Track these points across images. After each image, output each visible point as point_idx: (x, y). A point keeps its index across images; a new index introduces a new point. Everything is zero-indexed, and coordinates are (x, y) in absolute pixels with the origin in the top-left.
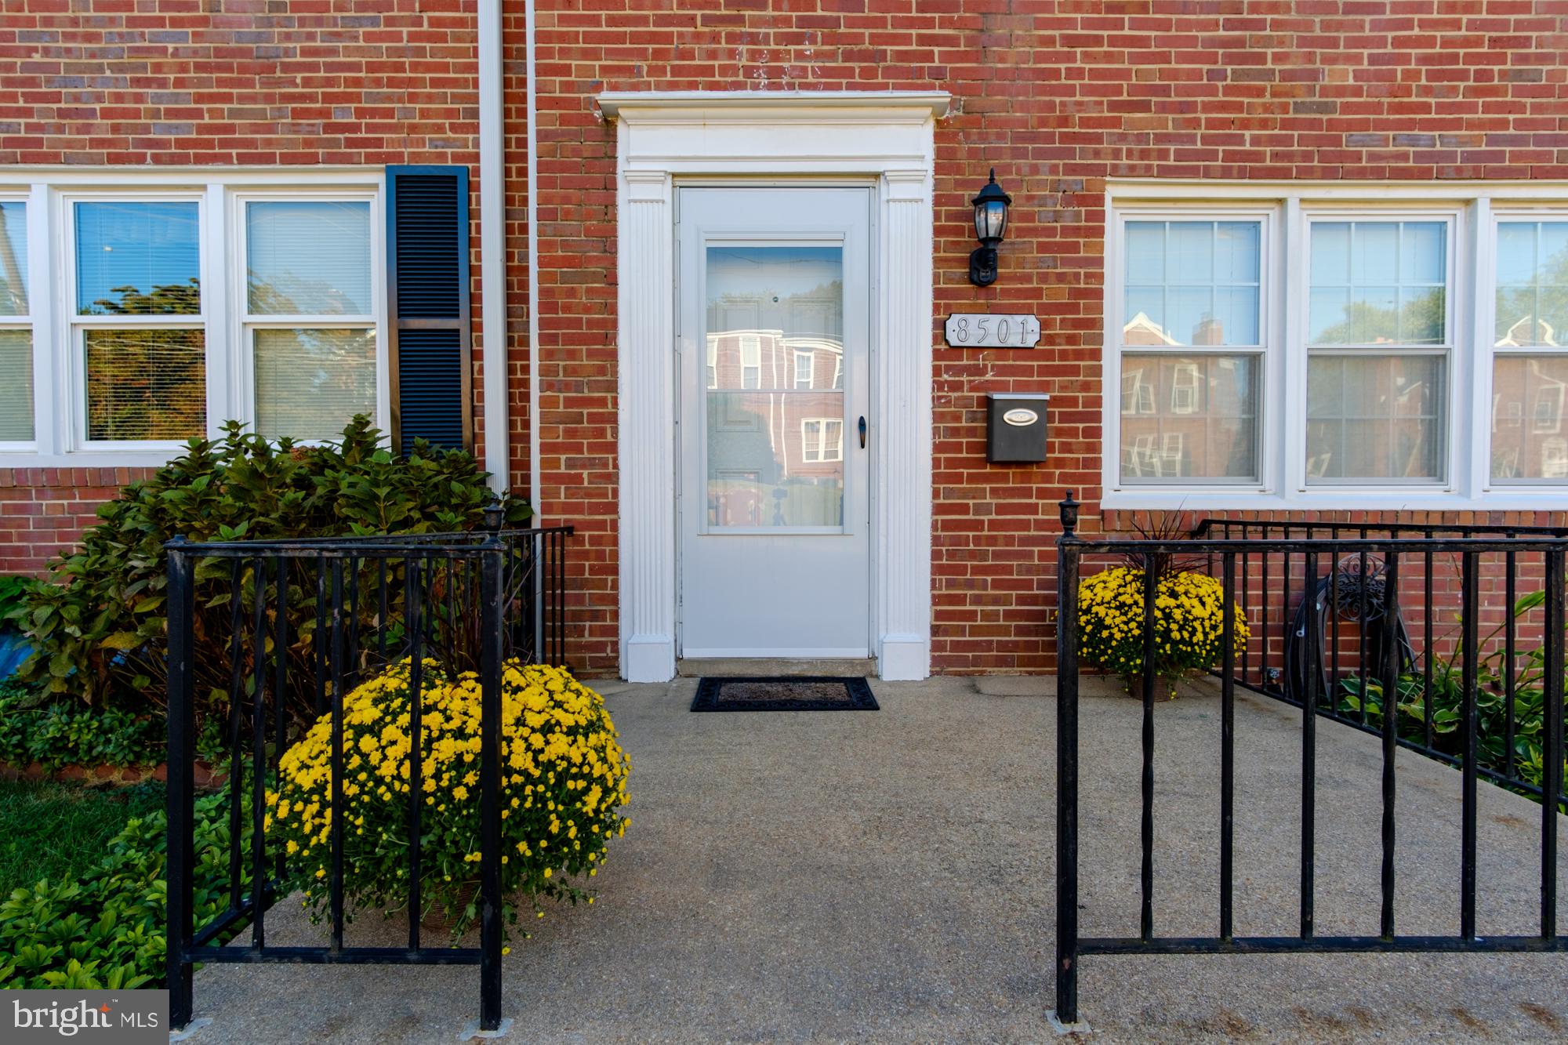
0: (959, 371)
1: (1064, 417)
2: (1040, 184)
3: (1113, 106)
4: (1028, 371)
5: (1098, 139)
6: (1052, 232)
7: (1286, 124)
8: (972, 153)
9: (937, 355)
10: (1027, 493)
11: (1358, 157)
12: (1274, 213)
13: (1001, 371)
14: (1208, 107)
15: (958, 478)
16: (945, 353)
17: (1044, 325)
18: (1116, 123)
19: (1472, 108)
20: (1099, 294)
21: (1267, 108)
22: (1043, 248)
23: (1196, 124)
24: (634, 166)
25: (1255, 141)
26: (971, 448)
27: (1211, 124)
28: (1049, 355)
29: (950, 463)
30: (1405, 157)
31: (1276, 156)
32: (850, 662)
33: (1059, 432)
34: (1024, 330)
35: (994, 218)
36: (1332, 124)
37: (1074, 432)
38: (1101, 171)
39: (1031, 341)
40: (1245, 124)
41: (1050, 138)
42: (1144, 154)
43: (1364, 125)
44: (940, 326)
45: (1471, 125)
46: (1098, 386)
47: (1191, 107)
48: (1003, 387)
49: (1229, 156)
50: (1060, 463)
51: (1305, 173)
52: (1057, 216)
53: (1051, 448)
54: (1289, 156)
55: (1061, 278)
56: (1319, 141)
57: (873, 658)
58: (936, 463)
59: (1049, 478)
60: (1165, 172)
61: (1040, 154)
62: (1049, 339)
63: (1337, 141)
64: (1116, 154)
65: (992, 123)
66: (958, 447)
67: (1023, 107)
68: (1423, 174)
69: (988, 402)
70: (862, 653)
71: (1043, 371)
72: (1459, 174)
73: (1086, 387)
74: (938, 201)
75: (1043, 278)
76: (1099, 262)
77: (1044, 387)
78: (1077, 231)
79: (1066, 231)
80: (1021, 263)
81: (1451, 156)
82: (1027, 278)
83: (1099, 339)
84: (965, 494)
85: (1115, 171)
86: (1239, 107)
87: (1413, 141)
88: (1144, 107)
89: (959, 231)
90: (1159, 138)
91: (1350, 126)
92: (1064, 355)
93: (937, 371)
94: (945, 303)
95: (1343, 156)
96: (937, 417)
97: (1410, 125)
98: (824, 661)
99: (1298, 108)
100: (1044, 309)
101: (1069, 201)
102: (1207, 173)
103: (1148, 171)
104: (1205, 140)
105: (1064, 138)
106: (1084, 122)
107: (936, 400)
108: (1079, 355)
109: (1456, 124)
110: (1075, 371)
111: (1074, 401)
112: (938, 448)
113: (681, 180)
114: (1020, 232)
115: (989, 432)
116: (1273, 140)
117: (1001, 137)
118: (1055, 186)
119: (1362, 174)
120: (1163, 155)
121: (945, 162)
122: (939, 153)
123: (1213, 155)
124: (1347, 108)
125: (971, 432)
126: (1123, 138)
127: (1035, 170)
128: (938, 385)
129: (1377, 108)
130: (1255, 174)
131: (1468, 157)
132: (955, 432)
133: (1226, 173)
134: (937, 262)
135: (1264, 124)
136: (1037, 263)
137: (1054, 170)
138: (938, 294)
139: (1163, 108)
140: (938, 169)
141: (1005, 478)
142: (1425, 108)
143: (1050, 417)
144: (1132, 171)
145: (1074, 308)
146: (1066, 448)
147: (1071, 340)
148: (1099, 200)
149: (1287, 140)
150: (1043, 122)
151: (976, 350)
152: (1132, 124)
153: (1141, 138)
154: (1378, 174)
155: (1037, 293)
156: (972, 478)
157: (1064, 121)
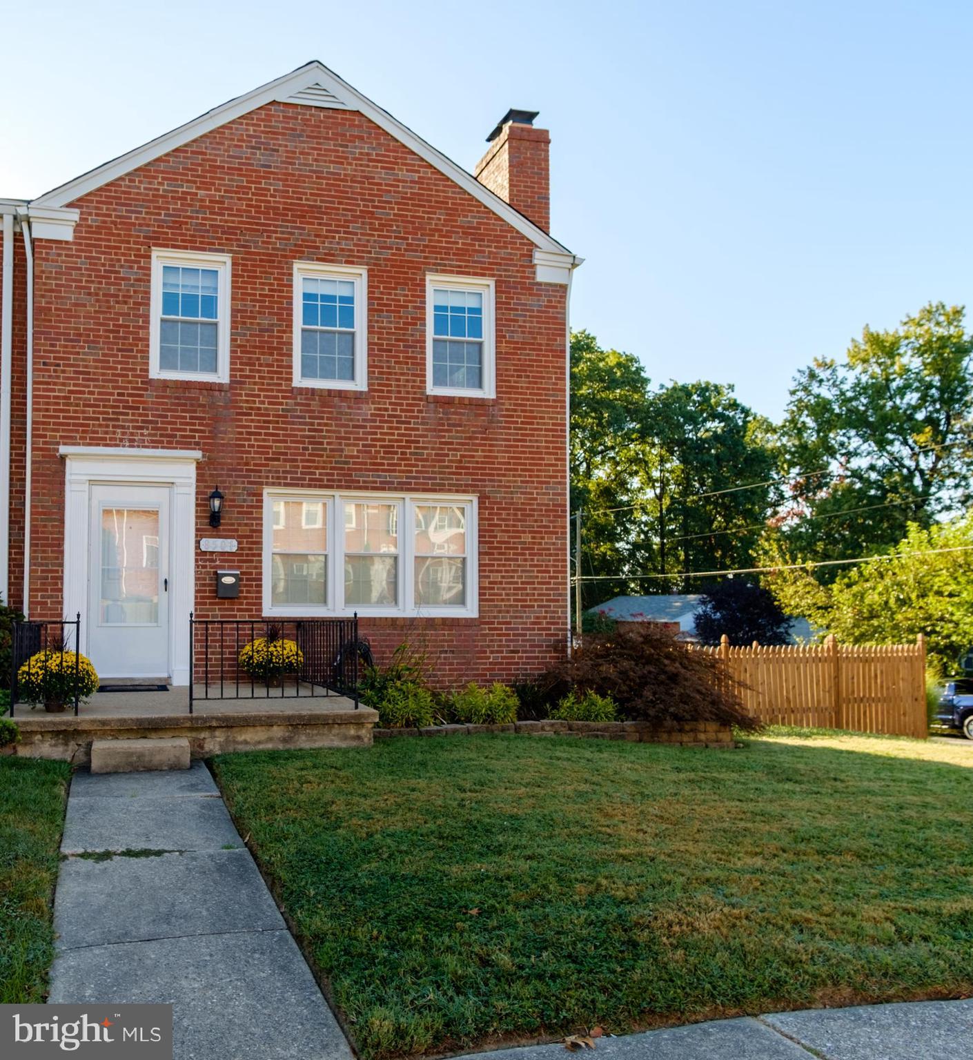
0: (205, 561)
1: (248, 580)
2: (238, 488)
3: (266, 459)
4: (233, 561)
5: (260, 471)
6: (242, 507)
7: (332, 468)
8: (211, 475)
9: (197, 554)
10: (233, 610)
11: (358, 482)
12: (331, 500)
13: (222, 561)
14: (302, 461)
15: (205, 604)
16: (200, 554)
17: (239, 543)
18: (267, 465)
19: (400, 465)
20: (261, 531)
21: (324, 462)
22: (239, 513)
23: (298, 467)
24: (74, 477)
25: (321, 474)
26: (210, 591)
27: (304, 467)
28: (242, 555)
29: (202, 598)
30: (375, 482)
31: (328, 480)
32: (160, 679)
33: (246, 586)
34: (231, 545)
35: (217, 503)
36: (349, 469)
37: (251, 586)
38: (262, 483)
39: (234, 549)
40: (317, 468)
41: (241, 470)
42: (278, 478)
43: (360, 470)
44: (198, 542)
45: (400, 471)
46: (261, 567)
47: (296, 460)
48: (223, 568)
49: (310, 480)
50: (246, 598)
51: (339, 487)
52: (245, 501)
53: (242, 592)
54: (333, 481)
55: (246, 525)
56: (344, 475)
57: (170, 678)
58: (196, 597)
59: (241, 604)
60: (286, 485)
61: (237, 476)
62: (242, 549)
63: (351, 475)
64: (267, 477)
65: (219, 464)
66: (205, 591)
67: (231, 458)
68: (383, 489)
69: (216, 573)
70: (165, 675)
71: (239, 561)
72: (396, 489)
73: (256, 568)
74: (197, 493)
75: (239, 525)
76: (261, 519)
77: (239, 568)
78: (252, 507)
79: (248, 507)
80: (230, 519)
81: (393, 483)
82: (233, 524)
83: (261, 549)
84: (208, 610)
85: (267, 484)
86: (314, 461)
87: (379, 476)
88: (278, 460)
89: (205, 505)
90: (283, 472)
91: (355, 470)
92: (247, 555)
93: (196, 561)
94: (200, 534)
95: (353, 481)
96: (197, 579)
97: (377, 470)
98: (149, 679)
99: (336, 462)
100: (239, 537)
101: (249, 495)
102: (303, 486)
103: (279, 484)
104: (302, 473)
105: (247, 470)
106: (255, 465)
107: (196, 572)
108: (253, 555)
109: (394, 471)
110: (252, 561)
111: (251, 573)
112: (197, 591)
113: (92, 482)
114: (230, 506)
115: (217, 585)
116: (327, 474)
117: (223, 469)
118: (244, 489)
119: (360, 488)
120: (286, 478)
121: (200, 478)
122: (198, 475)
123: (304, 479)
124: (354, 463)
125: (210, 585)
126: (270, 471)
127: (236, 482)
128: (197, 566)
129: (365, 464)
130: (321, 487)
131: (399, 483)
132: (204, 585)
133: (310, 486)
134: (197, 517)
135: (323, 468)
136: (237, 519)
137: (243, 483)
138: (197, 530)
139: (285, 460)
140: (198, 481)
141: (224, 604)
142: (383, 464)
143: (241, 580)
144: (273, 484)
145: (251, 537)
146: (248, 592)
147: (250, 549)
148: (261, 495)
149: (333, 475)
150: (239, 464)
151: (212, 553)
152: (273, 466)
153: (277, 472)
154: (366, 488)
155: (237, 530)
156: (211, 604)
157: (247, 464)
